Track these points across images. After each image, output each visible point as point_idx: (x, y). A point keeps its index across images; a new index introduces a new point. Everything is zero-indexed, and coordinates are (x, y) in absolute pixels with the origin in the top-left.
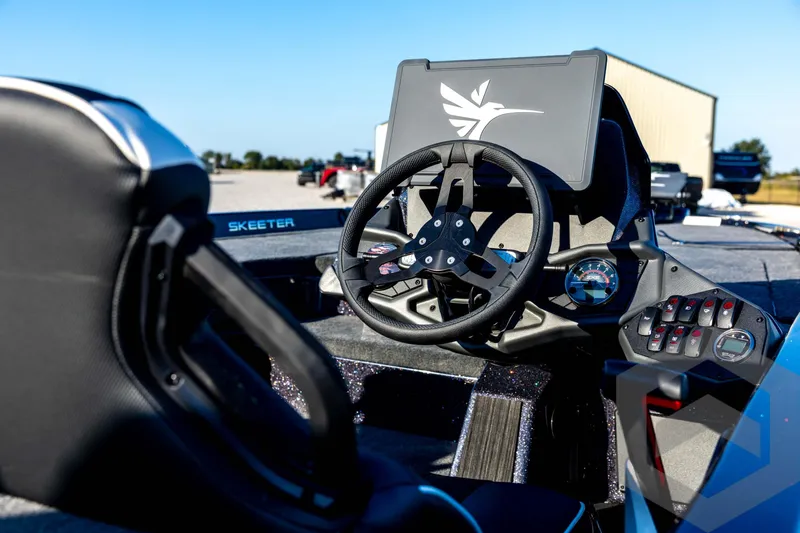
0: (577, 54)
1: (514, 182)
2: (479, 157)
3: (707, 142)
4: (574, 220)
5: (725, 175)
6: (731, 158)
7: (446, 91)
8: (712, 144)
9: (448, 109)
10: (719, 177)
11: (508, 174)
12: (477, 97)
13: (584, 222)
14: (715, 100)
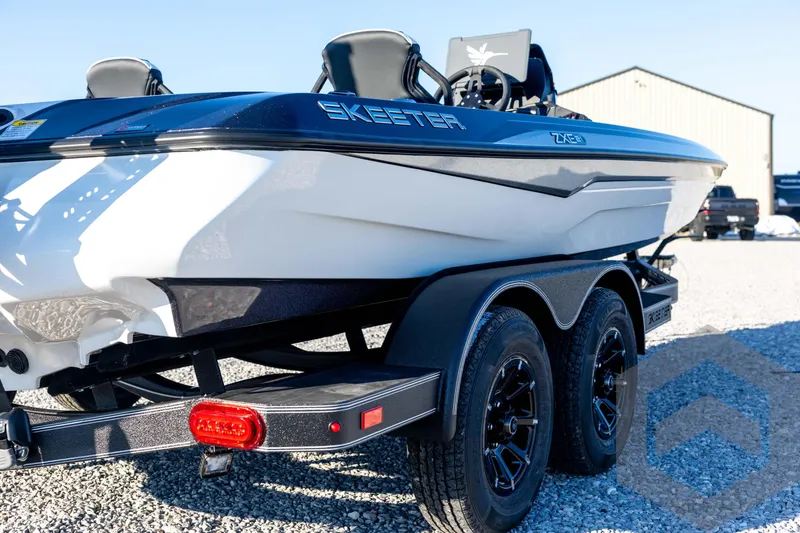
0: (520, 30)
1: (498, 82)
2: (483, 71)
3: (766, 163)
4: (524, 98)
5: (788, 201)
6: (794, 181)
7: (469, 49)
8: (771, 166)
9: (470, 56)
10: (782, 202)
11: (495, 78)
12: (482, 49)
13: (528, 98)
14: (772, 117)
